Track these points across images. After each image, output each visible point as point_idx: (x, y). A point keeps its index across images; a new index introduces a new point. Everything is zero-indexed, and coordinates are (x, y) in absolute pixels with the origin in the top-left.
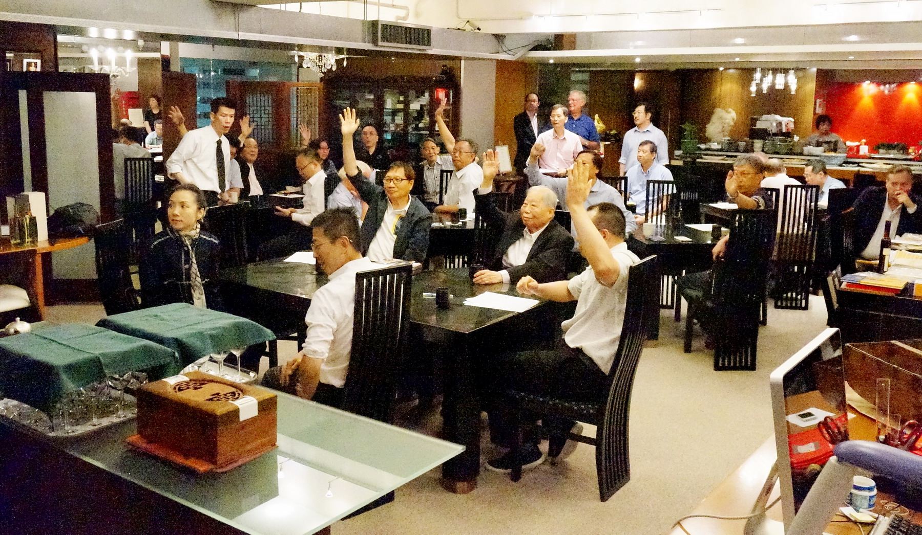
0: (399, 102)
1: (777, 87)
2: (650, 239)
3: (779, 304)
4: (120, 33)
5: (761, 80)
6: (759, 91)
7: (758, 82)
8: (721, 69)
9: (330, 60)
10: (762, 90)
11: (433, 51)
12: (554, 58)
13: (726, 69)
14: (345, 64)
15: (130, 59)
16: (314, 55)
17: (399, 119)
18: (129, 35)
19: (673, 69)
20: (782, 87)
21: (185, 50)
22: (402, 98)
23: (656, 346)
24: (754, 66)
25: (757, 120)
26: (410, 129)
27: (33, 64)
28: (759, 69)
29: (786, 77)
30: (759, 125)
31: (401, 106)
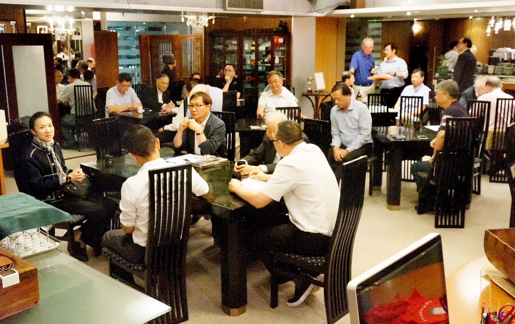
0: (253, 46)
1: (505, 29)
2: (395, 137)
3: (493, 179)
4: (66, 8)
5: (495, 24)
6: (493, 32)
7: (492, 26)
8: (471, 17)
9: (204, 21)
10: (494, 32)
11: (265, 12)
12: (354, 14)
13: (474, 18)
14: (213, 22)
15: (72, 23)
16: (194, 17)
17: (253, 57)
18: (71, 9)
19: (437, 18)
20: (509, 29)
21: (111, 17)
22: (254, 43)
23: (399, 209)
24: (490, 16)
25: (494, 51)
26: (259, 63)
27: (43, 29)
28: (493, 17)
29: (512, 22)
30: (495, 55)
31: (253, 48)
